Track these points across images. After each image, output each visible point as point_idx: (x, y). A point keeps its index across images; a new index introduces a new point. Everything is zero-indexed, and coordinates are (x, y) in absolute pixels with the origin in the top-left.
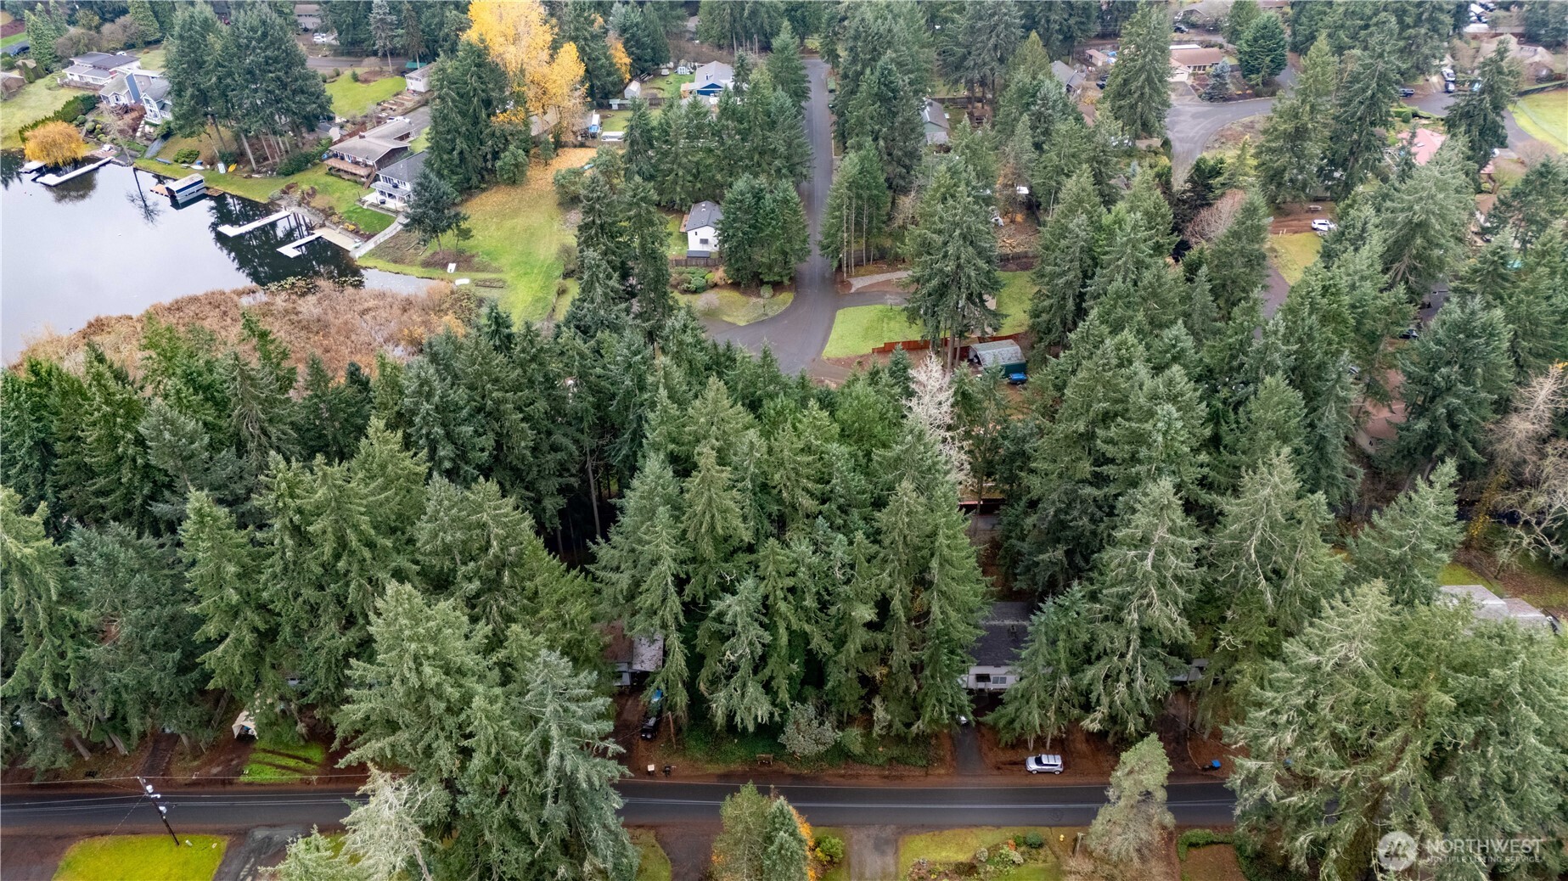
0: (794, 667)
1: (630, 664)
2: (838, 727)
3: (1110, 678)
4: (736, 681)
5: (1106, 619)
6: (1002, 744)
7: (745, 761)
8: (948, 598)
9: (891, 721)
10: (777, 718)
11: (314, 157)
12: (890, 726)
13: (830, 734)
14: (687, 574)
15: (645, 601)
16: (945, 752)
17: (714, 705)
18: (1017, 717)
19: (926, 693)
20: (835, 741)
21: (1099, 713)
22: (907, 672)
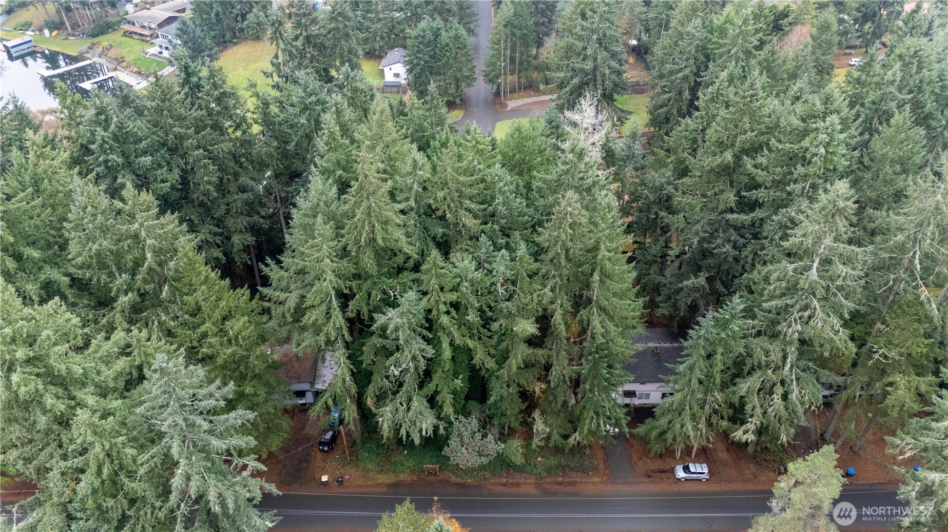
0: (458, 382)
1: (312, 383)
2: (500, 439)
3: (766, 390)
4: (402, 396)
5: (759, 334)
6: (652, 454)
7: (413, 471)
8: (607, 314)
9: (550, 433)
10: (442, 431)
11: (114, 25)
12: (548, 438)
13: (493, 446)
14: (351, 289)
15: (310, 318)
16: (599, 462)
17: (381, 419)
18: (669, 429)
19: (584, 407)
20: (498, 453)
21: (752, 425)
22: (565, 386)
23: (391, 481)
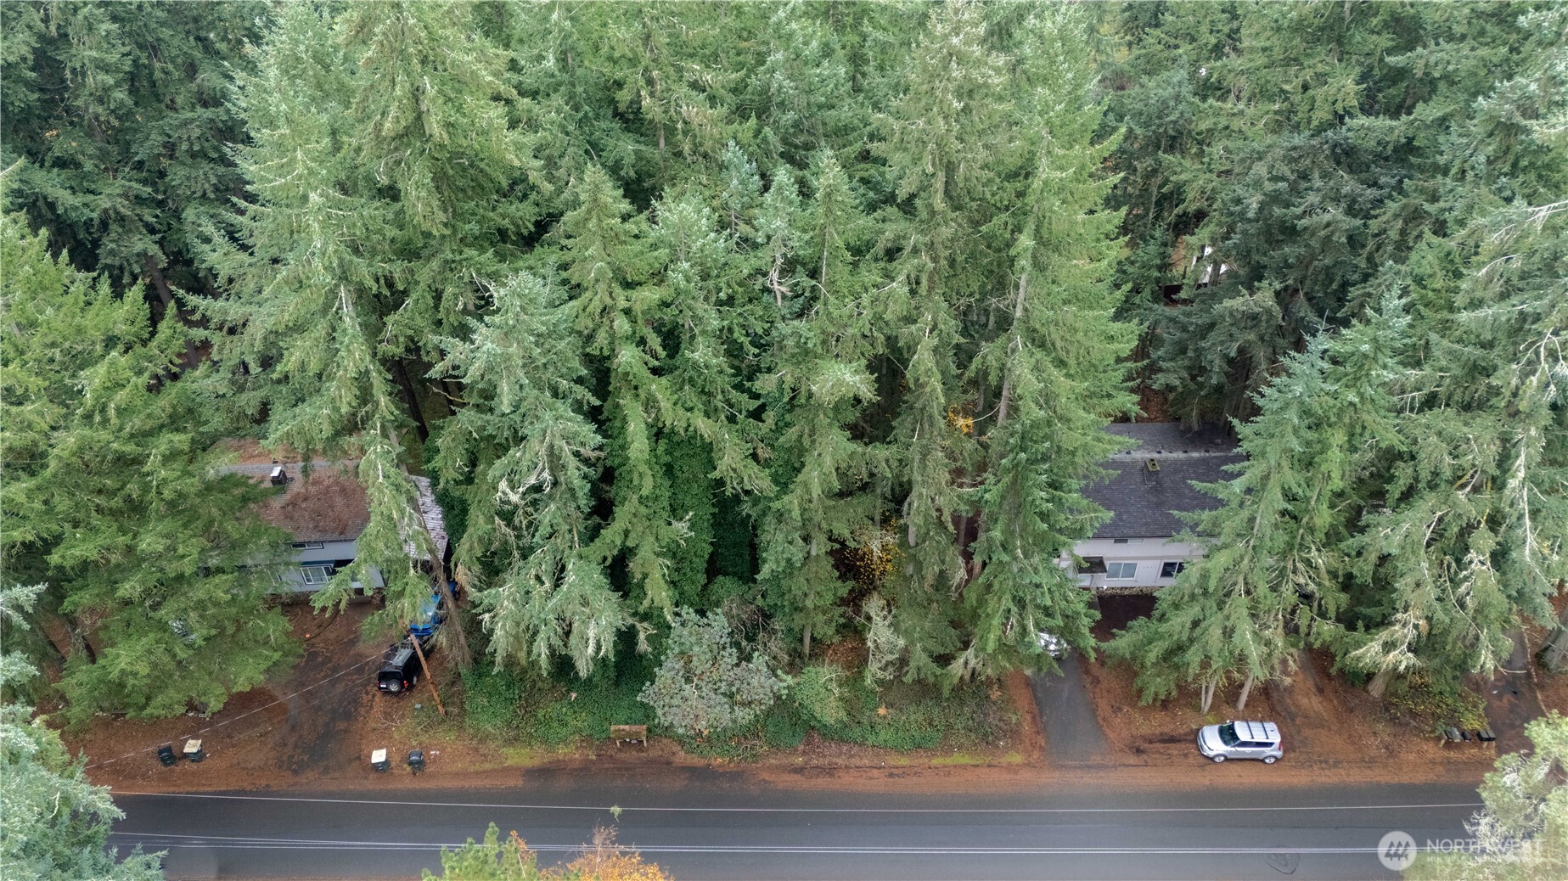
0: (681, 527)
2: (785, 664)
3: (1445, 544)
4: (542, 562)
5: (1430, 402)
6: (1148, 698)
7: (587, 740)
8: (1049, 351)
9: (906, 649)
10: (643, 646)
12: (903, 662)
13: (764, 681)
16: (1020, 717)
17: (487, 616)
18: (1191, 640)
19: (989, 587)
20: (778, 698)
21: (1407, 626)
22: (943, 540)
23: (537, 762)
